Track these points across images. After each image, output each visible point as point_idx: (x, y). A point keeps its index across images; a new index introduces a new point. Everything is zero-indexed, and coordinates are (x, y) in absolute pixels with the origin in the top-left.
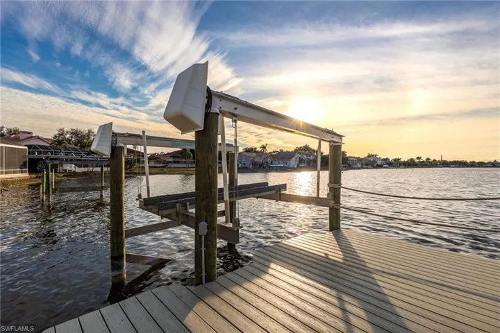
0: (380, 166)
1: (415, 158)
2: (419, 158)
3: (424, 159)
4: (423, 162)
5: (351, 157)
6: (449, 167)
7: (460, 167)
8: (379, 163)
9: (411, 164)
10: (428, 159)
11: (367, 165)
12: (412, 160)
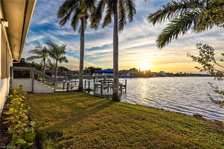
0: (164, 76)
1: (179, 73)
2: (181, 73)
3: (183, 73)
4: (183, 74)
5: (153, 72)
6: (194, 76)
7: (198, 76)
8: (163, 74)
9: (178, 75)
10: (185, 73)
11: (158, 75)
12: (178, 73)
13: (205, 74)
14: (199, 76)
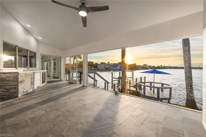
2: (161, 66)
3: (163, 66)
5: (138, 65)
6: (172, 69)
8: (147, 67)
9: (158, 68)
10: (165, 66)
11: (143, 68)
12: (159, 66)
13: (180, 67)
14: (176, 69)
